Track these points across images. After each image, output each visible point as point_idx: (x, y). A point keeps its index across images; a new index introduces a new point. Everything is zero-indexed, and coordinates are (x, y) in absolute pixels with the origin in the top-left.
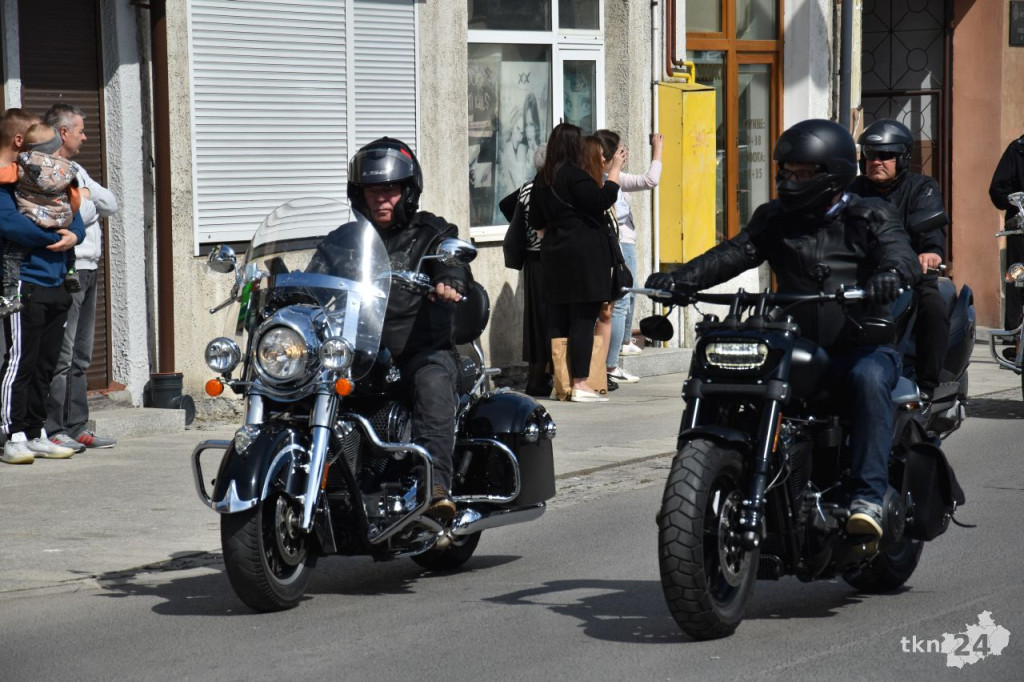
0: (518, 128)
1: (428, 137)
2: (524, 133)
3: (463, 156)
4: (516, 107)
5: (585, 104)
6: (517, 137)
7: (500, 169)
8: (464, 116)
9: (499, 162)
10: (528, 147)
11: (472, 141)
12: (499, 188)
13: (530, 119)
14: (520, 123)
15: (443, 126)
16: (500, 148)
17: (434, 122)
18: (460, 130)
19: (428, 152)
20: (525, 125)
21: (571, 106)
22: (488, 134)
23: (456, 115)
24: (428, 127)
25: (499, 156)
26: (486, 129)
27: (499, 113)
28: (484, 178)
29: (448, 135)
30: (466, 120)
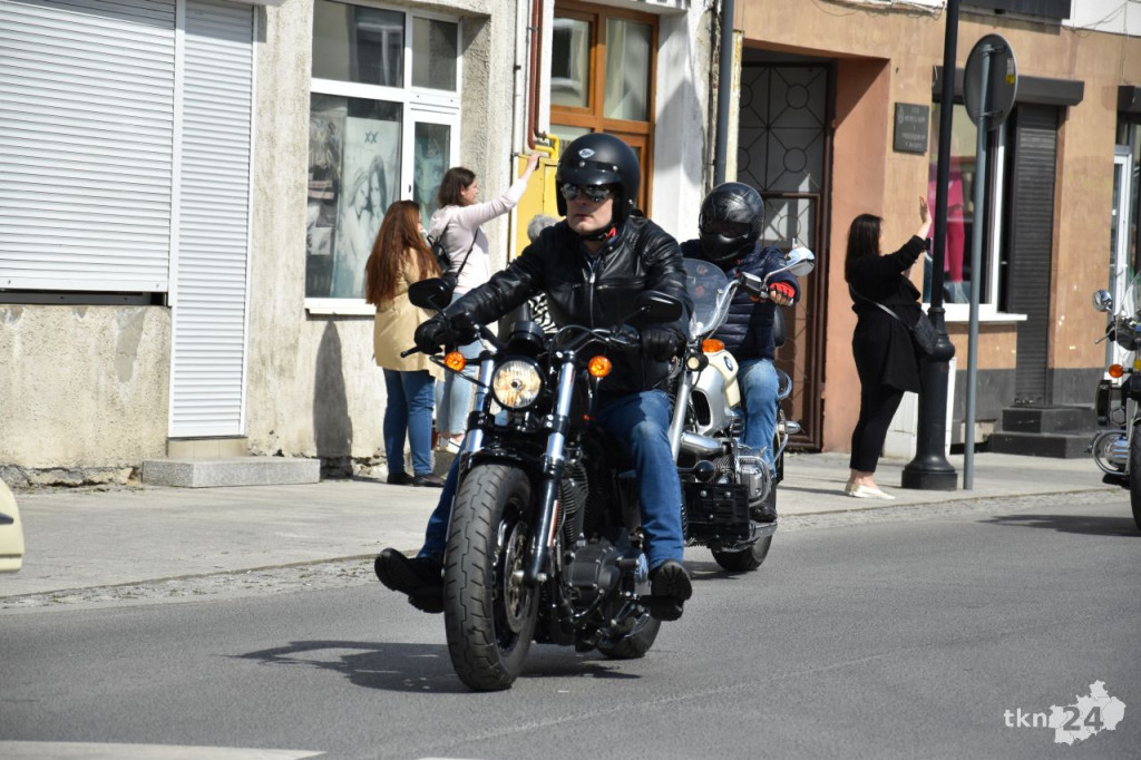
0: (362, 192)
1: (263, 191)
2: (369, 200)
3: (300, 216)
4: (361, 169)
5: (436, 173)
6: (361, 201)
7: (340, 236)
8: (303, 172)
9: (339, 228)
10: (372, 214)
11: (311, 200)
12: (338, 257)
13: (375, 184)
14: (365, 187)
15: (279, 181)
16: (341, 211)
17: (269, 175)
18: (299, 187)
19: (261, 208)
20: (370, 189)
21: (422, 174)
22: (329, 196)
23: (295, 169)
24: (263, 181)
25: (340, 221)
26: (327, 190)
27: (342, 173)
28: (322, 245)
29: (284, 191)
30: (305, 178)
